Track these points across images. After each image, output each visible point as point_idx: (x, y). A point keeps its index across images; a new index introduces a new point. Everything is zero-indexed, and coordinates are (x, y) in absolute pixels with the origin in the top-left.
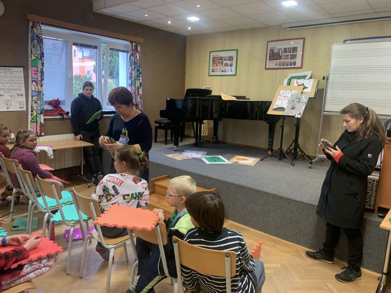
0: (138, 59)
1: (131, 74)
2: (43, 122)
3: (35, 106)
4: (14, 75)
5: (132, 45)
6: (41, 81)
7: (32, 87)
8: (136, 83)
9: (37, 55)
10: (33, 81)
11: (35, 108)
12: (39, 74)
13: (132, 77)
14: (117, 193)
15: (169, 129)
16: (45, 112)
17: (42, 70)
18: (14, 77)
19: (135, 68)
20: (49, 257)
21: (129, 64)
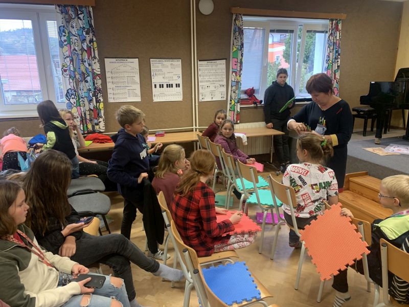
0: (338, 38)
1: (329, 57)
2: (239, 110)
3: (233, 95)
4: (218, 67)
5: (332, 24)
6: (240, 71)
7: (233, 77)
8: (334, 66)
9: (237, 47)
10: (233, 72)
11: (233, 98)
12: (239, 65)
13: (329, 60)
14: (305, 183)
15: (370, 118)
16: (241, 101)
17: (241, 60)
18: (219, 69)
19: (333, 49)
20: (250, 233)
21: (327, 45)
